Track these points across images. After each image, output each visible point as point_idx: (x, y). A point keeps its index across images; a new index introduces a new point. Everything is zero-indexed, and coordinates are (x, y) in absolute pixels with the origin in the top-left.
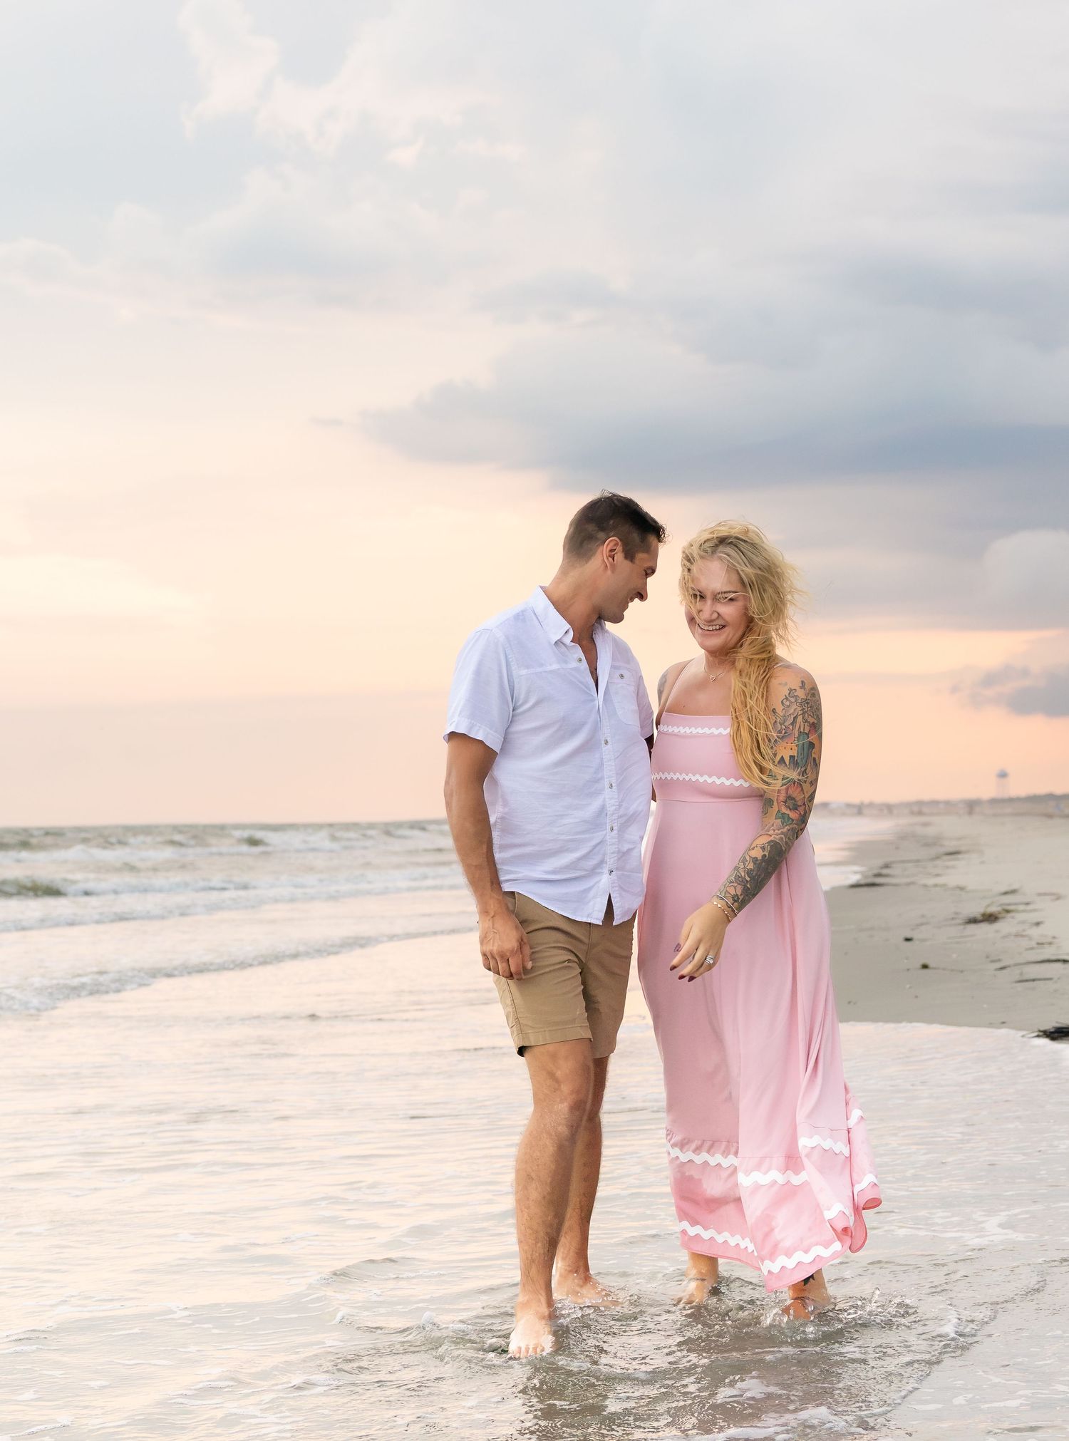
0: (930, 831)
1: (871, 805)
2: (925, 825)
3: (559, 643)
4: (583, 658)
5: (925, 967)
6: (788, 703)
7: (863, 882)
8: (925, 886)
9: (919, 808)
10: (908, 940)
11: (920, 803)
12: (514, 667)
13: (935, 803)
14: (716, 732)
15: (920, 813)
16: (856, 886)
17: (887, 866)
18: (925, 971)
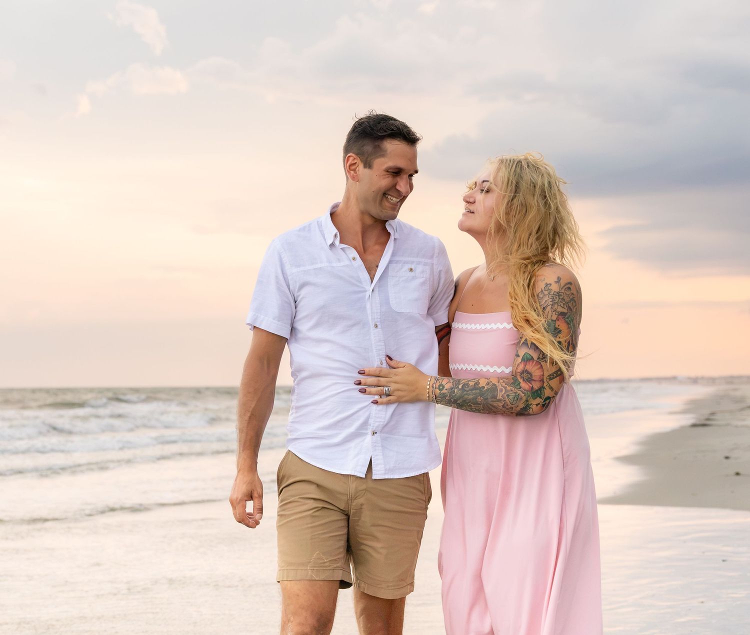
0: (738, 394)
1: (702, 378)
2: (735, 390)
3: (332, 245)
4: (357, 256)
5: (738, 474)
6: (541, 296)
7: (698, 423)
8: (736, 426)
9: (730, 380)
10: (727, 458)
11: (732, 377)
12: (287, 268)
13: (740, 377)
14: (494, 326)
15: (732, 383)
16: (694, 426)
17: (713, 414)
18: (738, 477)
